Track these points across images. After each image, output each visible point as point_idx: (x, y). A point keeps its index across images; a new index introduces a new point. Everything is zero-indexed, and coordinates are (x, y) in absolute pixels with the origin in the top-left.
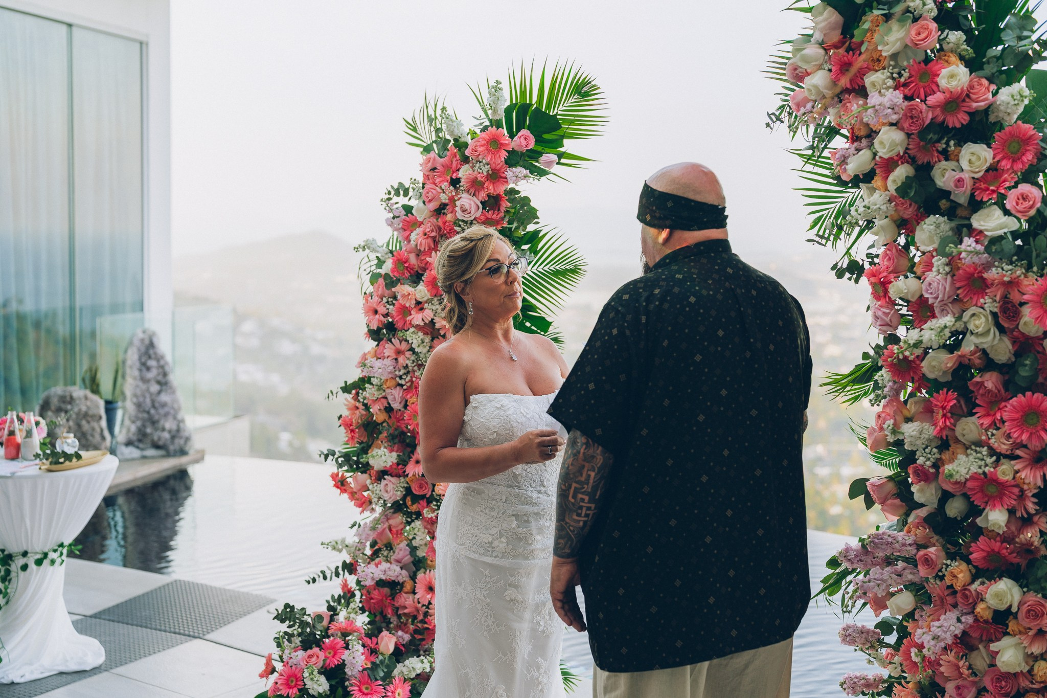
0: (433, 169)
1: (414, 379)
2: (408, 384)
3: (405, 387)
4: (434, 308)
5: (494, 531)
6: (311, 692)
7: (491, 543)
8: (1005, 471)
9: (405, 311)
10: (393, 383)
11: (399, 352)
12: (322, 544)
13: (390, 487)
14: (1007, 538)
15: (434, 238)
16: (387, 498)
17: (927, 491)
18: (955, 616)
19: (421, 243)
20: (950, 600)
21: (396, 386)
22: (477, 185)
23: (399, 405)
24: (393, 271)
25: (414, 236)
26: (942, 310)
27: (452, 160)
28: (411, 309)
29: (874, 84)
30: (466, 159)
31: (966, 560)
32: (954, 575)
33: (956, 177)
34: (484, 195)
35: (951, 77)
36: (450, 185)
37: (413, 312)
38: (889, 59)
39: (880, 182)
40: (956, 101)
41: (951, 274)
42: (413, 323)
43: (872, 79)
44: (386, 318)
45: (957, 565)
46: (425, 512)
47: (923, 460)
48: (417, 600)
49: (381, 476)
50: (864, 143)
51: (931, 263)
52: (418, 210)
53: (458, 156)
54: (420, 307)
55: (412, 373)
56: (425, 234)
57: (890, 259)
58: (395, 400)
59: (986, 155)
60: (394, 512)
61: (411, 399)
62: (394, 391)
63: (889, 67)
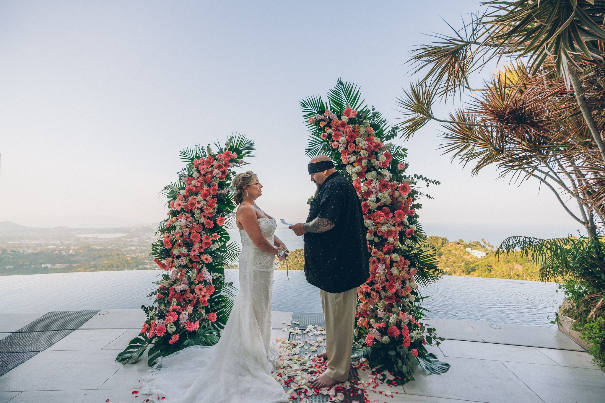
0: (204, 162)
1: (193, 225)
2: (191, 227)
4: (204, 203)
5: (266, 261)
6: (169, 332)
7: (265, 265)
8: (393, 229)
9: (193, 204)
10: (185, 227)
11: (187, 217)
12: (153, 283)
13: (184, 260)
14: (392, 244)
15: (202, 183)
16: (182, 264)
17: (371, 236)
18: (381, 264)
19: (197, 184)
20: (377, 261)
21: (186, 228)
22: (219, 167)
23: (187, 234)
24: (186, 193)
25: (193, 182)
26: (375, 193)
27: (210, 160)
28: (196, 203)
29: (359, 140)
30: (216, 160)
31: (382, 251)
32: (381, 255)
33: (378, 162)
34: (222, 170)
35: (377, 140)
36: (211, 166)
37: (196, 204)
38: (361, 135)
39: (357, 164)
40: (377, 146)
41: (380, 184)
42: (197, 207)
43: (358, 139)
44: (183, 207)
45: (381, 253)
46: (198, 266)
47: (372, 228)
48: (196, 294)
49: (178, 257)
50: (352, 155)
51: (370, 182)
52: (195, 174)
53: (213, 158)
54: (199, 202)
55: (192, 223)
56: (198, 182)
57: (358, 182)
58: (186, 232)
59: (385, 158)
60: (183, 268)
61: (193, 231)
62: (186, 229)
63: (361, 136)
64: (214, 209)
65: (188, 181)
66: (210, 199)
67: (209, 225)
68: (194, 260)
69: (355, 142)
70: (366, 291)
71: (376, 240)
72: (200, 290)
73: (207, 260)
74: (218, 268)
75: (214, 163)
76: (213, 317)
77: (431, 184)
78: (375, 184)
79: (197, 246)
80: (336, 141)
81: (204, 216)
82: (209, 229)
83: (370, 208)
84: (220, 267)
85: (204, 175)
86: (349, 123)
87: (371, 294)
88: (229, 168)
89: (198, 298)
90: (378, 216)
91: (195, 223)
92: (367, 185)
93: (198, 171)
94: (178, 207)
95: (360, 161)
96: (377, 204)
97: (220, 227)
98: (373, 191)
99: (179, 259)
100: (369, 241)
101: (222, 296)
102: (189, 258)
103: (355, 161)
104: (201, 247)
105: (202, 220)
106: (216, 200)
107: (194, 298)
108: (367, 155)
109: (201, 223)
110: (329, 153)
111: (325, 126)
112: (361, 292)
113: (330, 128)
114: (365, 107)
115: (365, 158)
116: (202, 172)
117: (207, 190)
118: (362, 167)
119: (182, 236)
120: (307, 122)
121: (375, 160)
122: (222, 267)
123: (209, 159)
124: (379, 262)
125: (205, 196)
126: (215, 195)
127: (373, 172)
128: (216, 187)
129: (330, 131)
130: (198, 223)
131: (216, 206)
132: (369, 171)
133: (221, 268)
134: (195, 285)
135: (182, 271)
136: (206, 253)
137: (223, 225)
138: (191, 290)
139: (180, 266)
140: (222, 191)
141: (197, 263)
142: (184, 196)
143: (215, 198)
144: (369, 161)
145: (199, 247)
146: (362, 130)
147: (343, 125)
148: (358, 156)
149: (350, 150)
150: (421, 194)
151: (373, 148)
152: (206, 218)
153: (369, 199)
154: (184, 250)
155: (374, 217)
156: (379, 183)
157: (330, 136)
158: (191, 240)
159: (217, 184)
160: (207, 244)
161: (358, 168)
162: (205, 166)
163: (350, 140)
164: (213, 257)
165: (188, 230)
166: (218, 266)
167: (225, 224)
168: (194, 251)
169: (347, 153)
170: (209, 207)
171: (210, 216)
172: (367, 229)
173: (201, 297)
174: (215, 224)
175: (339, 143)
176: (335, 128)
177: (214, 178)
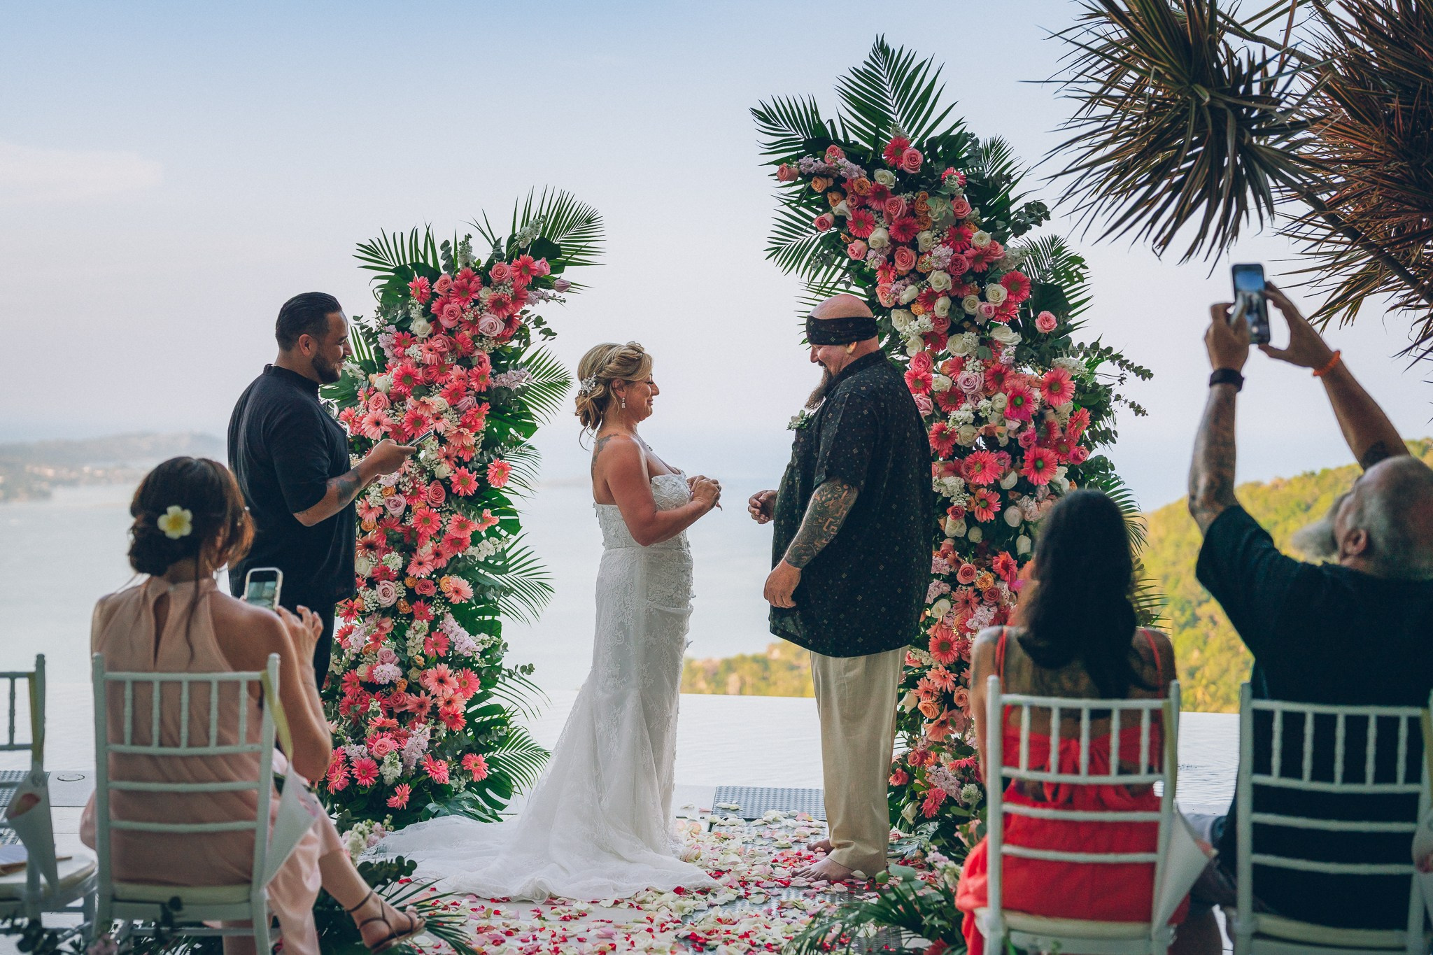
0: (449, 290)
1: (417, 486)
2: (411, 490)
3: (408, 494)
4: (451, 417)
6: (387, 779)
9: (418, 421)
10: (394, 490)
15: (442, 355)
16: (386, 602)
17: (959, 525)
18: (985, 608)
19: (429, 358)
20: (976, 600)
21: (397, 493)
22: (498, 305)
23: (398, 512)
24: (397, 384)
25: (413, 350)
26: (973, 396)
27: (469, 282)
28: (428, 418)
29: (926, 241)
30: (487, 282)
31: (990, 569)
32: (984, 580)
33: (984, 306)
34: (506, 314)
35: (981, 239)
37: (431, 421)
38: (935, 223)
39: (920, 308)
40: (983, 255)
41: (985, 371)
43: (924, 236)
44: (388, 429)
45: (984, 574)
46: (431, 611)
47: (960, 502)
48: (427, 693)
49: (372, 582)
50: (907, 280)
51: (959, 365)
52: (419, 326)
53: (477, 278)
54: (438, 417)
55: (413, 480)
56: (431, 350)
57: (924, 363)
58: (397, 505)
59: (1003, 292)
60: (383, 616)
61: (418, 505)
62: (397, 498)
63: (935, 229)
64: (477, 435)
65: (395, 346)
66: (469, 408)
67: (465, 487)
68: (418, 592)
69: (914, 245)
70: (941, 688)
71: (975, 536)
72: (441, 681)
73: (457, 591)
74: (483, 622)
75: (481, 294)
76: (476, 765)
77: (1130, 375)
78: (972, 373)
79: (426, 549)
80: (860, 239)
81: (447, 457)
82: (467, 497)
83: (957, 441)
84: (488, 618)
85: (450, 332)
86: (896, 191)
87: (956, 695)
88: (527, 307)
89: (435, 707)
90: (978, 467)
91: (424, 479)
92: (950, 373)
93: (433, 319)
94: (373, 429)
95: (929, 299)
96: (977, 430)
97: (496, 492)
98: (965, 391)
99: (374, 588)
100: (956, 538)
101: (497, 709)
102: (405, 585)
103: (915, 299)
104: (437, 554)
105: (444, 470)
106: (486, 407)
107: (421, 706)
108: (950, 287)
109: (440, 480)
110: (841, 262)
111: (829, 190)
112: (927, 692)
113: (844, 195)
114: (957, 124)
115: (945, 293)
116: (446, 322)
117: (460, 378)
118: (934, 319)
119: (380, 518)
120: (776, 163)
121: (974, 297)
122: (496, 618)
123: (465, 280)
124: (980, 603)
125: (454, 397)
126: (484, 394)
127: (967, 334)
128: (488, 367)
129: (841, 207)
130: (432, 478)
131: (483, 425)
132: (956, 329)
133: (493, 621)
134: (419, 668)
135: (384, 625)
136: (456, 571)
137: (505, 487)
138: (409, 684)
139: (379, 609)
140: (503, 380)
141: (425, 602)
142: (388, 394)
143: (485, 401)
144: (956, 301)
145: (431, 552)
146: (938, 209)
147: (881, 193)
148: (923, 286)
149: (901, 267)
150: (1118, 397)
151: (968, 265)
152: (452, 462)
153: (955, 414)
154: (394, 561)
155: (968, 468)
156: (983, 368)
157: (840, 221)
158: (410, 529)
159: (487, 358)
160: (458, 543)
161: (925, 321)
162: (454, 305)
163: (901, 238)
164: (475, 585)
165: (402, 500)
166: (484, 615)
167: (509, 484)
168: (420, 564)
169: (892, 274)
170: (466, 431)
171: (466, 459)
172: (947, 502)
173: (441, 703)
174: (483, 481)
175: (868, 243)
176: (855, 203)
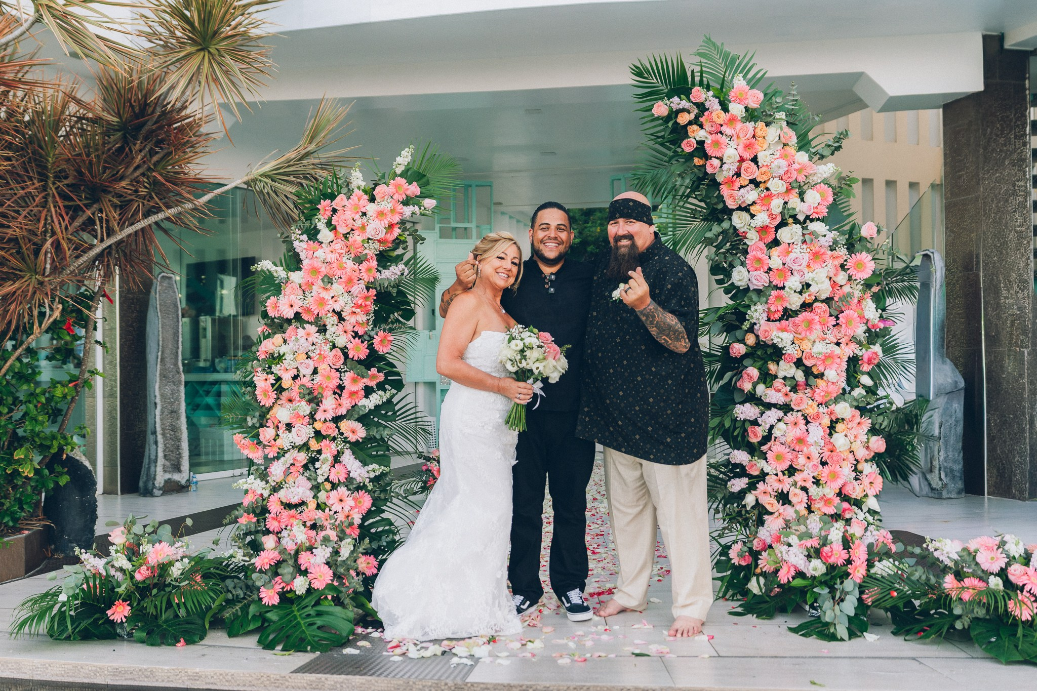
0: (344, 206)
2: (317, 356)
3: (315, 359)
4: (346, 300)
9: (320, 303)
10: (305, 356)
11: (309, 334)
13: (302, 432)
15: (341, 254)
16: (299, 442)
19: (331, 257)
21: (307, 358)
22: (380, 216)
23: (308, 372)
24: (305, 277)
25: (320, 253)
27: (359, 200)
28: (328, 300)
30: (372, 199)
36: (362, 216)
37: (330, 302)
42: (331, 310)
44: (300, 310)
46: (333, 446)
48: (330, 510)
49: (289, 427)
52: (324, 235)
53: (365, 197)
54: (335, 299)
55: (320, 348)
56: (331, 251)
58: (307, 367)
60: (298, 452)
61: (323, 368)
62: (307, 361)
64: (369, 314)
65: (307, 250)
66: (359, 292)
67: (358, 353)
72: (341, 500)
73: (353, 433)
74: (376, 456)
75: (367, 208)
79: (330, 401)
81: (347, 332)
84: (380, 453)
85: (346, 236)
91: (327, 348)
93: (333, 229)
94: (287, 310)
97: (383, 357)
104: (339, 405)
105: (341, 341)
106: (372, 294)
109: (340, 348)
116: (342, 230)
117: (353, 271)
119: (295, 378)
123: (356, 199)
125: (348, 285)
126: (371, 283)
128: (373, 263)
130: (334, 346)
131: (373, 308)
134: (326, 491)
135: (298, 458)
136: (353, 418)
137: (389, 354)
138: (318, 503)
139: (294, 447)
140: (386, 274)
141: (330, 441)
142: (300, 285)
143: (372, 288)
145: (334, 403)
152: (349, 335)
158: (317, 387)
159: (374, 257)
160: (354, 396)
162: (347, 216)
164: (367, 428)
165: (311, 363)
168: (325, 410)
170: (358, 311)
171: (360, 332)
174: (371, 349)
177: (368, 242)
